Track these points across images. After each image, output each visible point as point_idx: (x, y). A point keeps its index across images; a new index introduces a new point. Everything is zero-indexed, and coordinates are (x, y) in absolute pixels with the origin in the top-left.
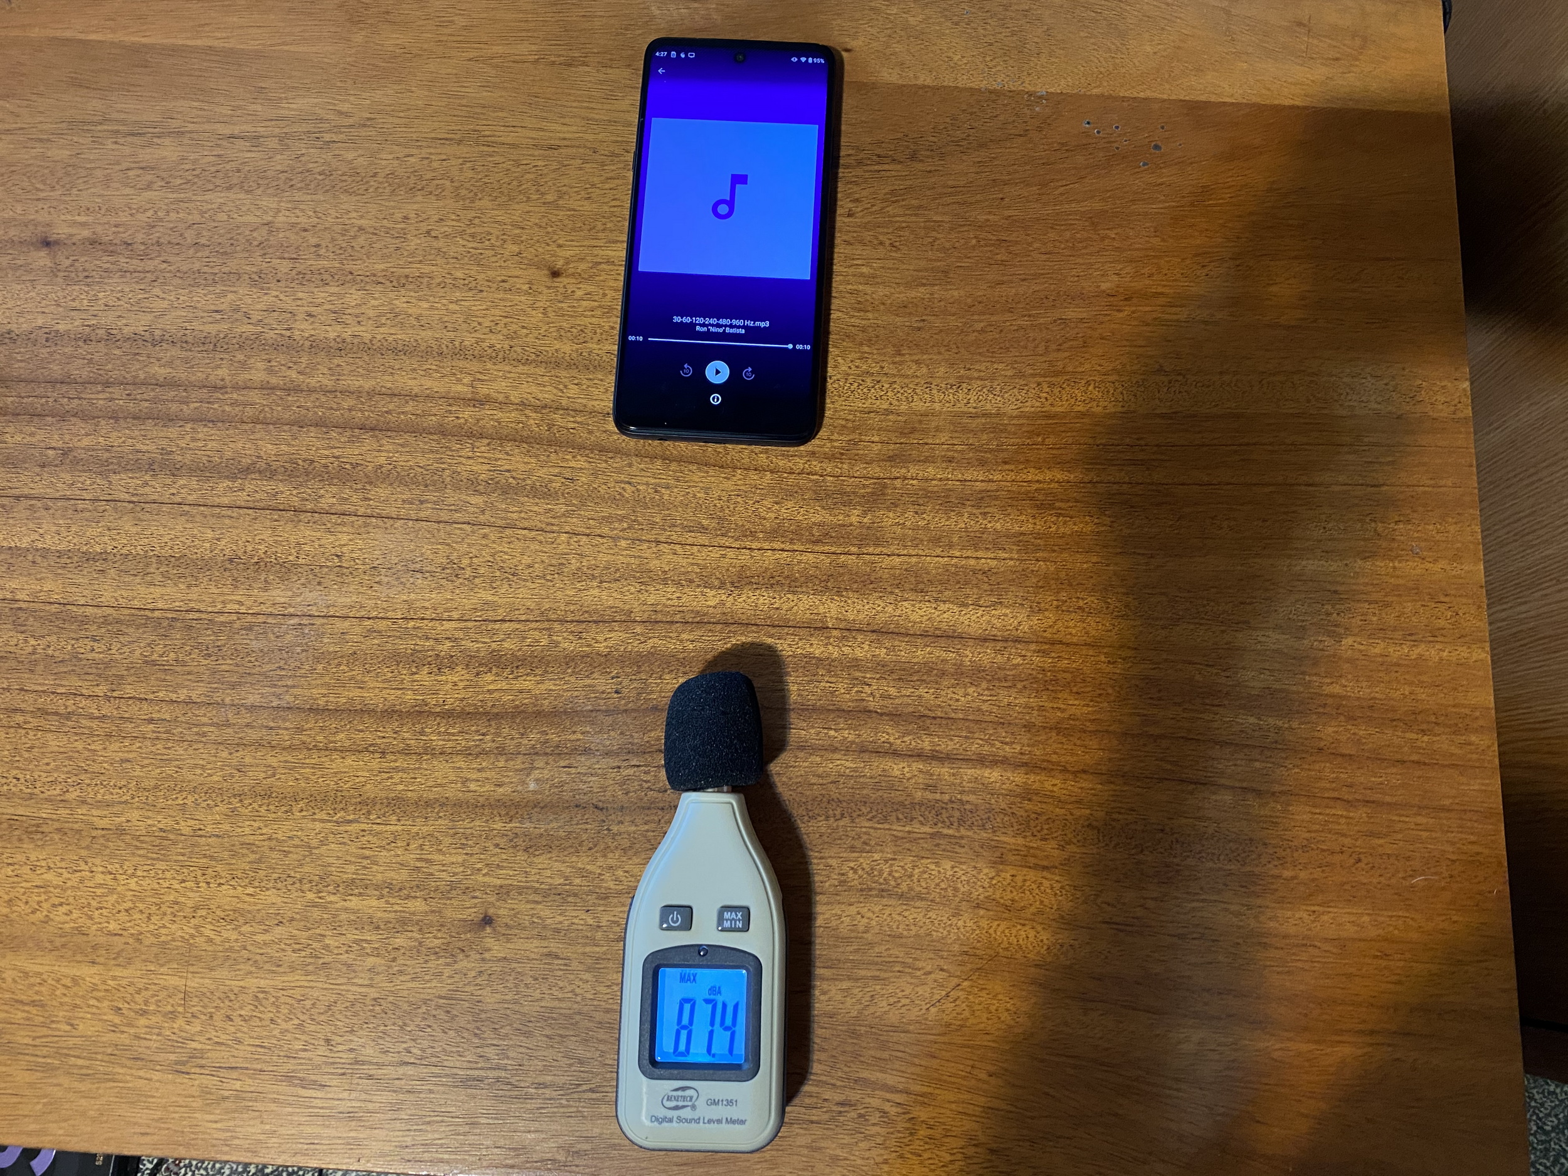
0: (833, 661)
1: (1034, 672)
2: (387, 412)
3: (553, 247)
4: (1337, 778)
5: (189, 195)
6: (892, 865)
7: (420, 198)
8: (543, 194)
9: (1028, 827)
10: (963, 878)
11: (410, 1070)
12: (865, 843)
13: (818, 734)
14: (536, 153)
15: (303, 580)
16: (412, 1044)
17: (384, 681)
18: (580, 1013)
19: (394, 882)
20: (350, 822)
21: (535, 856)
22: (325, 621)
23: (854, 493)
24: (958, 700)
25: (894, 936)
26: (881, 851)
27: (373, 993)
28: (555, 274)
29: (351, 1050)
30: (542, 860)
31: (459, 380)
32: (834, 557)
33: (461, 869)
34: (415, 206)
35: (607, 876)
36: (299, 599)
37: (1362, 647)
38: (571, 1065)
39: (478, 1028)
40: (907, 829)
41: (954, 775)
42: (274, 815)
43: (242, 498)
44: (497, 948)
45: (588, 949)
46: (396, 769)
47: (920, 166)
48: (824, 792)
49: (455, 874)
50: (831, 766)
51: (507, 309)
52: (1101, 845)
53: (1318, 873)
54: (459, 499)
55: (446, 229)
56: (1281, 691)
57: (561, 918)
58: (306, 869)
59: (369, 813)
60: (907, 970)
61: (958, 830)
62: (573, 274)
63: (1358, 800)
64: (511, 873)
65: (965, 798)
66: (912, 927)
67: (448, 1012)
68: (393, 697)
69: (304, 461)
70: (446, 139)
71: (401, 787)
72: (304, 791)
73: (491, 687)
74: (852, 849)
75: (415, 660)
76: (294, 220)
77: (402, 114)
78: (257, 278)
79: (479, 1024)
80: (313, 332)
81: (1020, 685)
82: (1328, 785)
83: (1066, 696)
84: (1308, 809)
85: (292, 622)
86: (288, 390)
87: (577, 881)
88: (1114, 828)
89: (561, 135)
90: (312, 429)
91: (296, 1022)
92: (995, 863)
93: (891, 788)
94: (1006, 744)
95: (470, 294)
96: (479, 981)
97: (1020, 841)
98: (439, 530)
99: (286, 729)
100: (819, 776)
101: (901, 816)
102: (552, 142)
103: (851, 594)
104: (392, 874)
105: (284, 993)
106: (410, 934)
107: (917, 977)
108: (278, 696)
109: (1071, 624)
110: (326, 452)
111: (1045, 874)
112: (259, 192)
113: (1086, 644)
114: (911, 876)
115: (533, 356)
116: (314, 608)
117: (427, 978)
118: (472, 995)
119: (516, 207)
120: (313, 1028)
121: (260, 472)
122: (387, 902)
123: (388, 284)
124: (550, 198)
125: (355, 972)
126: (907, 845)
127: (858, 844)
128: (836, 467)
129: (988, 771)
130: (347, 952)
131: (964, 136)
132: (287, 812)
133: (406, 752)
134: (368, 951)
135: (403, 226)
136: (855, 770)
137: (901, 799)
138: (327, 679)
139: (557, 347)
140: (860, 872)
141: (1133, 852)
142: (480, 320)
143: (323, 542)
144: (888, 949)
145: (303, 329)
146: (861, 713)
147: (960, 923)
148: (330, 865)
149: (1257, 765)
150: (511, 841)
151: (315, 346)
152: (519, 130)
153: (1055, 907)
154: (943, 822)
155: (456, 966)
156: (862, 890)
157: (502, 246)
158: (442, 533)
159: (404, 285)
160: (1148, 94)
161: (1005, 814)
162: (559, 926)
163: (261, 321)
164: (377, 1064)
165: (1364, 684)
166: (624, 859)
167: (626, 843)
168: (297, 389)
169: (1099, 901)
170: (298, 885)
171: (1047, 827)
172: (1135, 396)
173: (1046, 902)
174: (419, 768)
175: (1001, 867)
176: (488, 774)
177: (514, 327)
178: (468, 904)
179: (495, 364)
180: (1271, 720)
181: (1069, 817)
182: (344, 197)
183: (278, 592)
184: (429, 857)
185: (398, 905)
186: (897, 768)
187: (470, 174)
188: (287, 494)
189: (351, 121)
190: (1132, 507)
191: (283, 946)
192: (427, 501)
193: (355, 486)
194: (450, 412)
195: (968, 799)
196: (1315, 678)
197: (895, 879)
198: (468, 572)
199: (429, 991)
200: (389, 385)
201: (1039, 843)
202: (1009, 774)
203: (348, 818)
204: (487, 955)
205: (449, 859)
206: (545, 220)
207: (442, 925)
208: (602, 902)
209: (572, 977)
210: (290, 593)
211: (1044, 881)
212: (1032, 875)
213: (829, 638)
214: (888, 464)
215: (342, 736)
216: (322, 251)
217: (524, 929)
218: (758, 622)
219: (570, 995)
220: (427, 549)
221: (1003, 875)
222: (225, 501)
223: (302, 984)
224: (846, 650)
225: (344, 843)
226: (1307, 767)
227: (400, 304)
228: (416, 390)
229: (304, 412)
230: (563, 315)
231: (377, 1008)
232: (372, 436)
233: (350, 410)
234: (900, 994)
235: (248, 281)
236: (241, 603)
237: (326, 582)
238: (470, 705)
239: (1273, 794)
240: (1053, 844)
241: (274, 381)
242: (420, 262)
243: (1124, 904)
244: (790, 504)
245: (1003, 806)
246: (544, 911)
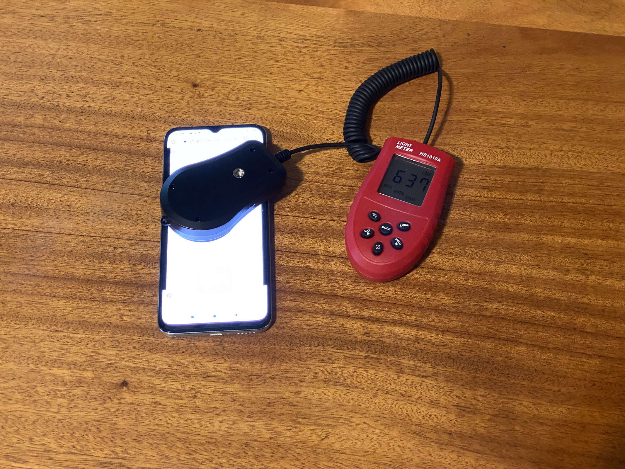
0: (320, 270)
1: (425, 282)
2: (103, 142)
3: (195, 74)
4: (583, 343)
5: (15, 39)
6: (343, 370)
7: (131, 48)
8: (193, 50)
9: (417, 356)
10: (380, 378)
11: (73, 457)
12: (329, 359)
13: (309, 305)
14: (191, 32)
15: (49, 216)
16: (76, 443)
17: (85, 265)
18: (169, 433)
19: (78, 362)
20: (58, 331)
21: (154, 354)
22: (58, 235)
23: (338, 192)
24: (384, 293)
25: (341, 405)
26: (338, 364)
27: (59, 416)
28: (195, 86)
29: (43, 445)
30: (158, 356)
31: (141, 130)
32: (325, 221)
33: (114, 358)
34: (128, 52)
35: (191, 366)
36: (46, 225)
37: (599, 281)
38: (161, 459)
39: (113, 438)
40: (352, 353)
41: (379, 329)
42: (18, 326)
43: (23, 176)
44: (128, 398)
45: (177, 401)
46: (86, 308)
47: (383, 49)
48: (310, 333)
49: (110, 360)
50: (314, 320)
51: (169, 100)
52: (454, 367)
53: (572, 390)
54: (135, 184)
55: (143, 63)
56: (555, 299)
57: (164, 385)
58: (32, 353)
59: (69, 327)
60: (346, 422)
61: (379, 355)
62: (204, 87)
63: (595, 355)
64: (140, 361)
65: (384, 340)
66: (351, 401)
67: (98, 428)
68: (89, 273)
69: (58, 161)
70: (147, 23)
71: (88, 316)
72: (36, 315)
73: (141, 272)
74: (322, 361)
75: (102, 257)
76: (66, 53)
77: (126, 11)
78: (44, 78)
79: (113, 435)
80: (69, 104)
81: (417, 288)
82: (578, 346)
83: (441, 294)
84: (567, 357)
85: (41, 235)
86: (53, 129)
87: (175, 367)
88: (462, 359)
89: (205, 25)
90: (63, 147)
91: (15, 428)
92: (398, 372)
93: (346, 333)
94: (408, 315)
95: (151, 92)
96: (117, 413)
97: (412, 363)
98: (122, 197)
99: (31, 285)
100: (308, 325)
101: (349, 347)
102: (200, 28)
103: (332, 240)
104: (77, 358)
105: (11, 413)
106: (82, 388)
107: (352, 426)
108: (28, 269)
109: (446, 260)
110: (70, 158)
111: (424, 379)
112: (50, 40)
113: (453, 270)
114: (352, 376)
115: (180, 121)
116: (53, 229)
117: (89, 410)
118: (112, 420)
119: (179, 55)
120: (24, 432)
121: (33, 165)
122: (72, 372)
123: (110, 85)
124: (196, 52)
125: (50, 405)
126: (352, 361)
127: (326, 359)
128: (330, 180)
129: (398, 328)
130: (48, 395)
131: (405, 37)
132: (25, 325)
133: (92, 299)
134: (59, 395)
135: (121, 60)
136: (327, 323)
137: (350, 339)
138: (55, 263)
139: (192, 118)
140: (325, 373)
141: (472, 372)
142: (155, 104)
143: (61, 199)
144: (337, 411)
145: (64, 102)
146: (332, 296)
147: (377, 401)
148: (44, 352)
149: (541, 334)
150: (143, 346)
151: (69, 110)
152: (184, 22)
153: (428, 396)
154: (371, 351)
155: (105, 406)
156: (325, 381)
157: (170, 72)
158: (124, 199)
159: (118, 86)
160: (501, 23)
161: (405, 349)
162: (163, 389)
163: (43, 97)
164: (56, 452)
165: (600, 299)
166: (200, 358)
167: (202, 351)
168: (58, 129)
169: (452, 395)
170: (26, 361)
171: (426, 356)
172: (485, 157)
173: (424, 393)
174: (98, 308)
175: (401, 375)
176: (134, 313)
177: (171, 108)
178: (115, 375)
179: (160, 124)
180: (549, 313)
181: (438, 352)
182: (93, 45)
183: (35, 220)
184: (98, 351)
185: (79, 373)
186: (349, 324)
187: (157, 39)
188: (46, 176)
189: (100, 12)
190: (481, 208)
191: (13, 390)
192: (118, 184)
193: (82, 175)
194: (135, 144)
195: (386, 340)
196: (573, 294)
197: (344, 377)
198: (135, 217)
199: (89, 417)
200: (105, 130)
201: (422, 364)
202: (409, 330)
203: (57, 329)
204: (122, 401)
205: (108, 352)
206: (192, 62)
207: (100, 385)
208: (187, 378)
209: (167, 414)
210: (42, 222)
211: (423, 383)
212: (417, 379)
213: (319, 259)
214: (356, 180)
215: (60, 290)
216: (78, 68)
217: (144, 389)
218: (282, 250)
219: (164, 424)
220: (115, 205)
221: (401, 378)
222: (14, 177)
223: (21, 409)
224: (327, 266)
225: (53, 342)
226: (568, 337)
227: (115, 94)
228: (119, 133)
229: (60, 139)
230: (197, 104)
231: (60, 425)
232: (94, 153)
233: (84, 140)
234: (342, 434)
235: (39, 79)
236: (15, 225)
237: (61, 218)
238: (129, 279)
239: (549, 349)
240: (429, 365)
241: (46, 124)
242: (128, 76)
243: (465, 397)
244: (304, 195)
245: (404, 345)
246: (156, 381)
